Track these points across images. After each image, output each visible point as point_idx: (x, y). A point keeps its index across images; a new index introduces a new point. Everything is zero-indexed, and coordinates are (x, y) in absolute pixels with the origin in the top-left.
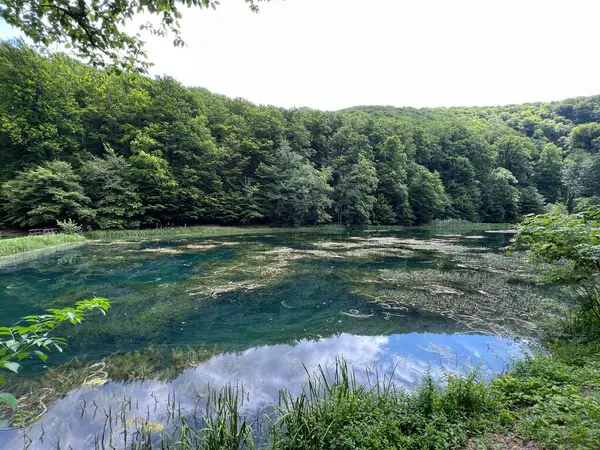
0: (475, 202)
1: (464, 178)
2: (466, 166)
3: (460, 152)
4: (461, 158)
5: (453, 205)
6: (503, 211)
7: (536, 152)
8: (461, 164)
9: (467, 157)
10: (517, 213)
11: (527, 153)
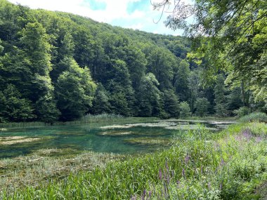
0: (128, 99)
1: (121, 79)
2: (122, 68)
3: (121, 56)
4: (119, 61)
5: (109, 101)
6: (150, 107)
7: (176, 65)
8: (118, 65)
9: (125, 60)
10: (160, 109)
11: (169, 64)
